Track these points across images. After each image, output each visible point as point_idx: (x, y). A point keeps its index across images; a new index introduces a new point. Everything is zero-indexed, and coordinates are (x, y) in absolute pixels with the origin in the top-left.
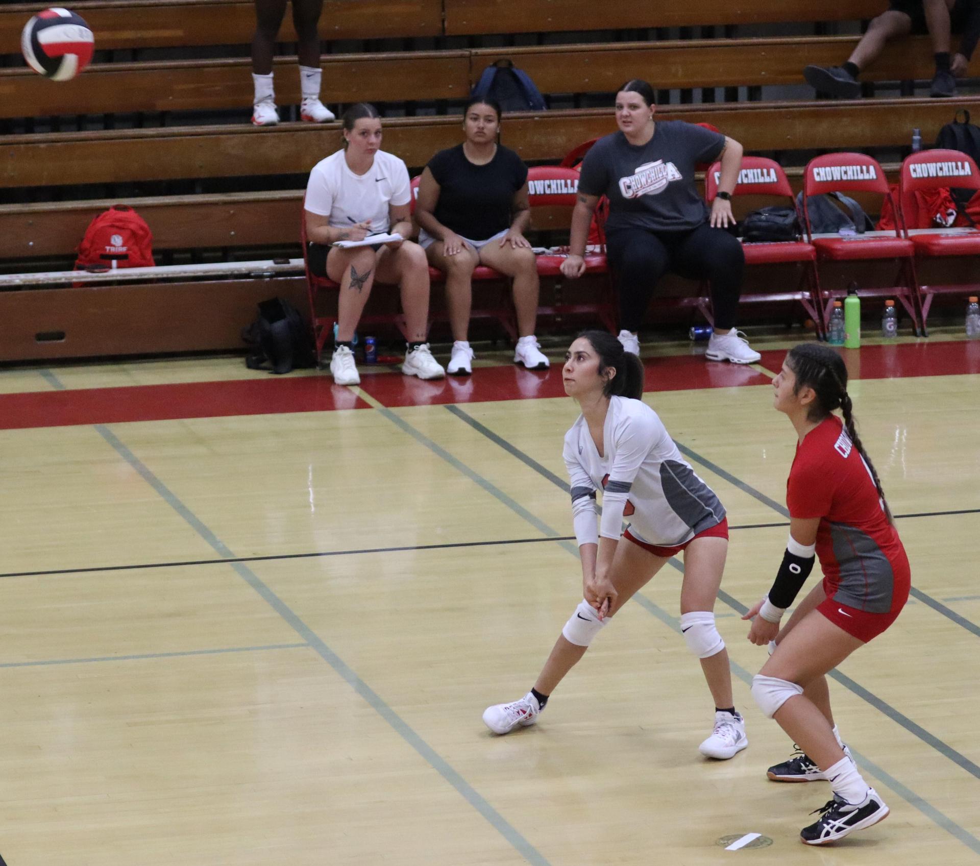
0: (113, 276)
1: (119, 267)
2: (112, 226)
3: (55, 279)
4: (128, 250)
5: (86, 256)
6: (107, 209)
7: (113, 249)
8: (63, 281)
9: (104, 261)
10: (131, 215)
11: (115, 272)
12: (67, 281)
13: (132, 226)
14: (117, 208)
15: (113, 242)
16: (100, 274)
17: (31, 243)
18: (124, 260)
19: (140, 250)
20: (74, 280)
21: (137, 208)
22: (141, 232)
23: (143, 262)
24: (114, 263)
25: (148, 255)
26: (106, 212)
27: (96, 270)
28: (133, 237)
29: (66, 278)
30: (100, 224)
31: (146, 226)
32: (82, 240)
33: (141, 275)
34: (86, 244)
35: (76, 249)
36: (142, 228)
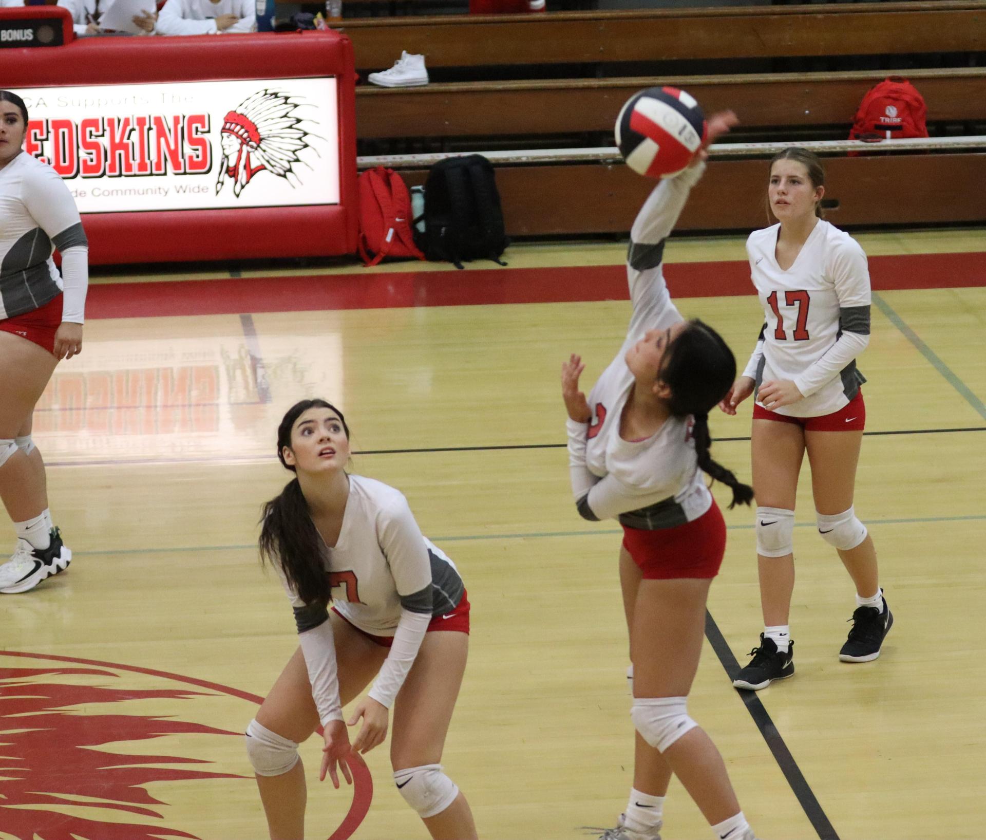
0: (887, 146)
1: (893, 137)
2: (889, 97)
3: (830, 148)
4: (902, 121)
5: (861, 126)
6: (882, 80)
7: (887, 120)
8: (838, 149)
9: (879, 131)
10: (905, 86)
11: (889, 142)
12: (842, 150)
13: (907, 98)
14: (893, 79)
15: (887, 113)
16: (875, 144)
17: (807, 112)
18: (898, 131)
19: (914, 121)
20: (849, 149)
21: (912, 80)
22: (915, 104)
23: (918, 133)
24: (888, 133)
25: (922, 126)
26: (882, 84)
27: (869, 140)
28: (907, 109)
29: (841, 147)
30: (876, 95)
31: (921, 98)
32: (858, 110)
33: (915, 145)
34: (861, 114)
35: (851, 118)
36: (917, 100)
